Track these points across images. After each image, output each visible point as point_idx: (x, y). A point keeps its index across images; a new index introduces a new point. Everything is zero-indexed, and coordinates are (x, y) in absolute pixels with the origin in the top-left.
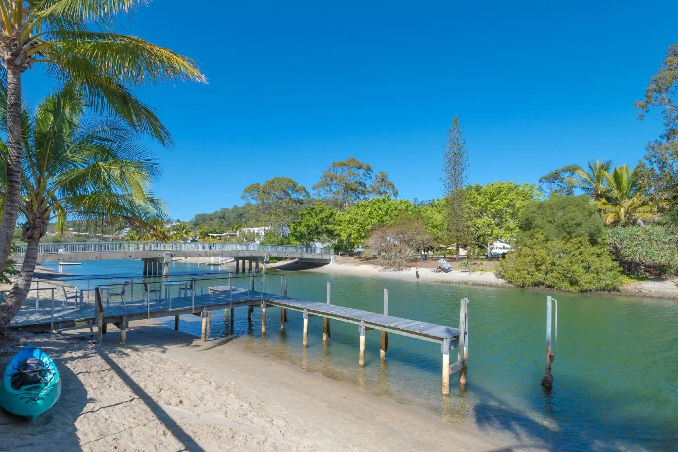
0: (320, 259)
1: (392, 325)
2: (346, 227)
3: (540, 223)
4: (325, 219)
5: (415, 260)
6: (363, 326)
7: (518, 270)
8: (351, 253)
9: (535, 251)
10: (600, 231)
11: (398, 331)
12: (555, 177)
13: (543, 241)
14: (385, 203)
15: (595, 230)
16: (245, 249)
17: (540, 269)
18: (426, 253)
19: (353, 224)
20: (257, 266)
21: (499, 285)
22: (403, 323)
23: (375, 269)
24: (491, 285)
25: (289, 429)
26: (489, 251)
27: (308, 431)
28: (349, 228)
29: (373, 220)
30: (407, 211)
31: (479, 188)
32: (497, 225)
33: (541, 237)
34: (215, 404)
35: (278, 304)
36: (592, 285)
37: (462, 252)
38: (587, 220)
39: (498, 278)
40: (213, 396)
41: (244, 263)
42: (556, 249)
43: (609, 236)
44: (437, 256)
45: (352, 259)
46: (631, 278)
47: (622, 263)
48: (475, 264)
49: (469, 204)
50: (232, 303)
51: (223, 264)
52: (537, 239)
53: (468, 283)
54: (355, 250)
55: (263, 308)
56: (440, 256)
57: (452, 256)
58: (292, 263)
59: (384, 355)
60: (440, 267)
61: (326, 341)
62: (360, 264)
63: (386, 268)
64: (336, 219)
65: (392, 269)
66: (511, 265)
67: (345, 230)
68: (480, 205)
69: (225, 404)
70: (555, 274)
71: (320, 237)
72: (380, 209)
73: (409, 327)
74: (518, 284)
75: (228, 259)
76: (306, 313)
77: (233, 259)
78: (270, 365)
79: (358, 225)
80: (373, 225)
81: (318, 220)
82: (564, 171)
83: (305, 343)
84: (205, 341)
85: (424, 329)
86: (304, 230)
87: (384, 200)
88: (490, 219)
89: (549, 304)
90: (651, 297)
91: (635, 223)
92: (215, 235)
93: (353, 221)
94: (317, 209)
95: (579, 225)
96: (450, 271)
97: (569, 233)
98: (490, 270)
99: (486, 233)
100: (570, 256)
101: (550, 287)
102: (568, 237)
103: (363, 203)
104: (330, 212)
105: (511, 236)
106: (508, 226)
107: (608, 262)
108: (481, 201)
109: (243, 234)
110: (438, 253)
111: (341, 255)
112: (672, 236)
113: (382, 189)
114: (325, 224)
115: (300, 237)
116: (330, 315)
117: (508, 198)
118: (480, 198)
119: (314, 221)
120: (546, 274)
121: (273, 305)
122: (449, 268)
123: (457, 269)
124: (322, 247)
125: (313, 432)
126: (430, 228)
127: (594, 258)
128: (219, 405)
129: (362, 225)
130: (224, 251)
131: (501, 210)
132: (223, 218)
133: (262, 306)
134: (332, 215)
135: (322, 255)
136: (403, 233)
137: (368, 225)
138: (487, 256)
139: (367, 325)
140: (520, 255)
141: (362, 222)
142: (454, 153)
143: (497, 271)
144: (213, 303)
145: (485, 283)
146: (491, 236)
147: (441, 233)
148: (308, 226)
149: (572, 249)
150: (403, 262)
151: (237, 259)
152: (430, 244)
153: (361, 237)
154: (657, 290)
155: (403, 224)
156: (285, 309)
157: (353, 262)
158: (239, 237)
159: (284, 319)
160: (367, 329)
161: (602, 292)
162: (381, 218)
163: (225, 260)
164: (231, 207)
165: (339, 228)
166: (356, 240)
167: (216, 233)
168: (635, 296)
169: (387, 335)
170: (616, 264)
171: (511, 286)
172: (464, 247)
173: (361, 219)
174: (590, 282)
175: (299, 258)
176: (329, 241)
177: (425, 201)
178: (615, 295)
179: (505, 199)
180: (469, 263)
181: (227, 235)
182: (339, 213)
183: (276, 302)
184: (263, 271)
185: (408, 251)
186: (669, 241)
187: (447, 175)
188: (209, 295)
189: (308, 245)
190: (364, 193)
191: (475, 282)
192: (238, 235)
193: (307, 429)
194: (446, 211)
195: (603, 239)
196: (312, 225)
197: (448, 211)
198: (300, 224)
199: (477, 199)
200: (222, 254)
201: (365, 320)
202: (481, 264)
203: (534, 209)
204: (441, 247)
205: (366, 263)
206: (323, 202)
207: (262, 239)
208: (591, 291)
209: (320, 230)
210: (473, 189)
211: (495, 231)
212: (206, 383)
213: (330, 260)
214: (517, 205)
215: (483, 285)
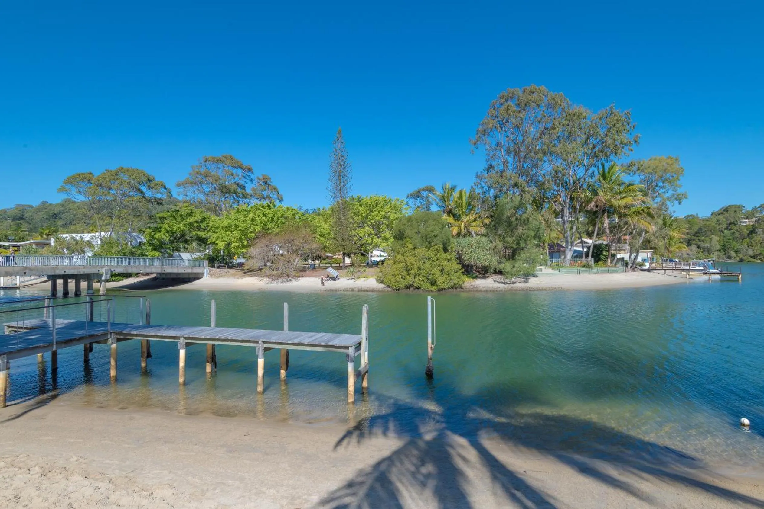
0: (189, 274)
1: (296, 341)
2: (224, 235)
3: (410, 234)
4: (195, 225)
5: (304, 270)
6: (262, 347)
7: (394, 275)
8: (231, 265)
9: (406, 258)
10: (449, 240)
11: (302, 346)
12: (417, 195)
13: (412, 249)
14: (270, 209)
15: (446, 240)
16: (66, 264)
17: (410, 273)
18: (313, 263)
19: (233, 231)
20: (90, 287)
21: (380, 290)
22: (307, 337)
23: (261, 282)
24: (373, 291)
25: (180, 495)
26: (370, 259)
27: (207, 490)
28: (228, 235)
29: (256, 227)
30: (295, 218)
31: (360, 199)
32: (376, 235)
33: (410, 246)
34: (46, 500)
35: (137, 335)
36: (446, 284)
37: (348, 261)
38: (441, 232)
39: (379, 283)
40: (38, 488)
41: (66, 284)
42: (421, 256)
43: (455, 245)
44: (324, 265)
45: (232, 271)
46: (469, 277)
47: (464, 266)
48: (360, 271)
49: (353, 214)
50: (56, 342)
51: (25, 286)
52: (407, 247)
53: (355, 289)
54: (235, 261)
55: (112, 343)
56: (327, 265)
57: (338, 265)
58: (148, 280)
59: (285, 375)
60: (328, 276)
61: (211, 373)
62: (242, 277)
63: (273, 280)
64: (211, 225)
65: (280, 280)
66: (388, 270)
67: (223, 238)
68: (362, 216)
69: (66, 493)
70: (421, 277)
71: (188, 247)
72: (265, 215)
73: (313, 340)
74: (394, 288)
75: (34, 279)
76: (183, 341)
77: (45, 278)
78: (131, 419)
79: (239, 232)
80: (257, 233)
81: (185, 225)
82: (424, 190)
83: (181, 380)
84: (6, 406)
85: (329, 341)
86: (166, 238)
87: (268, 206)
88: (370, 229)
89: (429, 303)
90: (481, 291)
91: (470, 235)
92: (7, 244)
93: (233, 227)
94: (184, 211)
95: (435, 236)
96: (338, 279)
97: (430, 243)
98: (372, 276)
99: (367, 242)
100: (431, 261)
101: (418, 288)
102: (429, 246)
103: (245, 208)
104: (202, 216)
105: (387, 245)
106: (385, 236)
107: (455, 266)
108: (363, 212)
109: (61, 242)
110: (325, 262)
111: (218, 267)
112: (491, 245)
113: (265, 193)
114: (195, 231)
115: (159, 247)
116: (218, 340)
117: (384, 210)
118: (362, 210)
119: (179, 226)
120: (415, 277)
121: (129, 337)
122: (337, 276)
123: (344, 277)
124: (191, 258)
125: (215, 489)
126: (319, 237)
127: (445, 263)
128: (54, 499)
129: (244, 232)
130: (26, 268)
131: (379, 221)
132: (21, 218)
133: (110, 341)
134: (204, 219)
135: (192, 269)
136: (291, 242)
137: (251, 232)
138: (368, 263)
139: (266, 346)
140: (395, 262)
141: (243, 229)
142: (339, 164)
143: (378, 277)
144: (20, 346)
145: (368, 289)
146: (371, 245)
147: (328, 242)
148: (172, 233)
149: (432, 256)
150: (291, 272)
151: (53, 278)
152: (318, 253)
153: (244, 247)
154: (484, 285)
155: (291, 232)
156: (147, 340)
157: (233, 275)
158: (56, 247)
159: (146, 355)
160: (266, 350)
161: (452, 290)
162: (265, 225)
163: (28, 281)
164: (36, 203)
165: (215, 235)
166: (237, 249)
167: (8, 240)
168: (472, 291)
169: (287, 352)
170: (460, 266)
171: (390, 289)
172: (349, 256)
173: (242, 225)
174: (444, 283)
175: (157, 273)
176: (200, 251)
177: (309, 209)
178: (460, 291)
179: (382, 211)
180: (354, 270)
181: (30, 244)
182: (213, 217)
183: (135, 333)
184: (101, 292)
185: (297, 260)
186: (490, 248)
187: (333, 185)
188: (6, 335)
189: (170, 256)
190: (244, 196)
191: (360, 288)
192: (53, 244)
193: (205, 488)
194: (332, 221)
195: (452, 247)
196: (176, 231)
197: (335, 220)
198: (158, 229)
199: (359, 210)
200: (24, 272)
201: (264, 340)
202: (365, 271)
203: (405, 222)
204: (328, 256)
205: (249, 276)
206: (192, 204)
207: (96, 249)
208: (445, 289)
209: (187, 237)
210: (355, 200)
211: (374, 240)
212: (20, 471)
213: (204, 273)
214: (391, 217)
215: (367, 291)
